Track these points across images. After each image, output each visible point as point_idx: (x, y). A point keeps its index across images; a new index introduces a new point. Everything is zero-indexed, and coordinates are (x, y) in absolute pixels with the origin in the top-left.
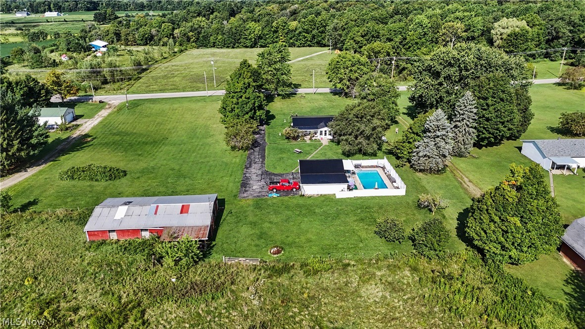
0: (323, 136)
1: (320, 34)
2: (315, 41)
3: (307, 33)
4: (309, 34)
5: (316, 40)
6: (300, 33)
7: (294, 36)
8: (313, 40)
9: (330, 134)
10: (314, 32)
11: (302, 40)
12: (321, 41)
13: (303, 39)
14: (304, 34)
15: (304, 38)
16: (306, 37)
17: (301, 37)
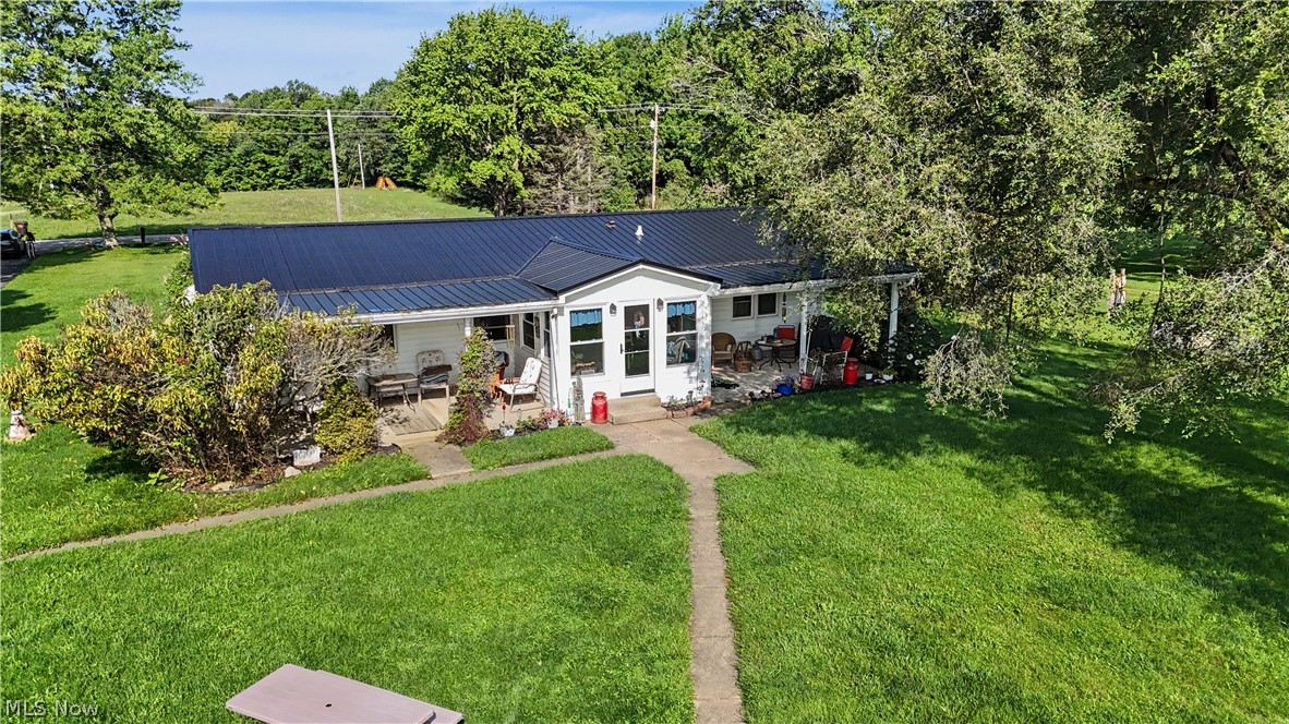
0: (612, 379)
1: (315, 152)
2: (303, 177)
3: (272, 153)
4: (277, 154)
5: (303, 170)
6: (248, 153)
7: (228, 165)
8: (293, 173)
9: (684, 355)
10: (294, 149)
11: (259, 177)
12: (321, 171)
13: (261, 172)
14: (262, 156)
15: (265, 170)
16: (268, 166)
17: (253, 167)
